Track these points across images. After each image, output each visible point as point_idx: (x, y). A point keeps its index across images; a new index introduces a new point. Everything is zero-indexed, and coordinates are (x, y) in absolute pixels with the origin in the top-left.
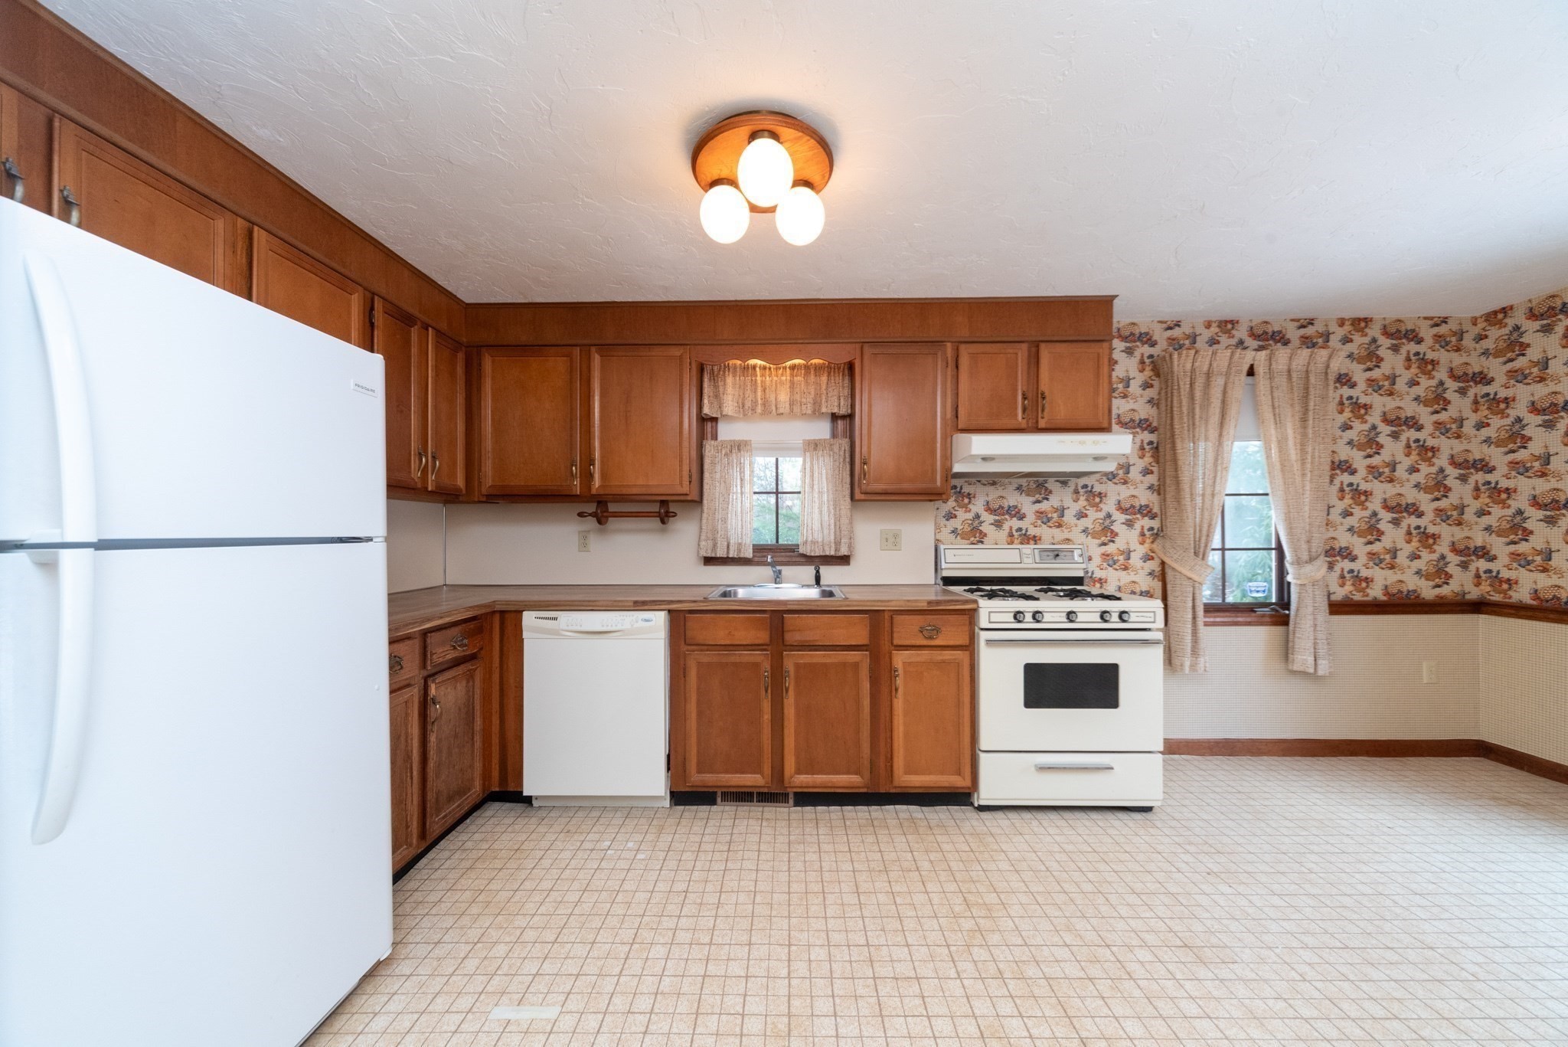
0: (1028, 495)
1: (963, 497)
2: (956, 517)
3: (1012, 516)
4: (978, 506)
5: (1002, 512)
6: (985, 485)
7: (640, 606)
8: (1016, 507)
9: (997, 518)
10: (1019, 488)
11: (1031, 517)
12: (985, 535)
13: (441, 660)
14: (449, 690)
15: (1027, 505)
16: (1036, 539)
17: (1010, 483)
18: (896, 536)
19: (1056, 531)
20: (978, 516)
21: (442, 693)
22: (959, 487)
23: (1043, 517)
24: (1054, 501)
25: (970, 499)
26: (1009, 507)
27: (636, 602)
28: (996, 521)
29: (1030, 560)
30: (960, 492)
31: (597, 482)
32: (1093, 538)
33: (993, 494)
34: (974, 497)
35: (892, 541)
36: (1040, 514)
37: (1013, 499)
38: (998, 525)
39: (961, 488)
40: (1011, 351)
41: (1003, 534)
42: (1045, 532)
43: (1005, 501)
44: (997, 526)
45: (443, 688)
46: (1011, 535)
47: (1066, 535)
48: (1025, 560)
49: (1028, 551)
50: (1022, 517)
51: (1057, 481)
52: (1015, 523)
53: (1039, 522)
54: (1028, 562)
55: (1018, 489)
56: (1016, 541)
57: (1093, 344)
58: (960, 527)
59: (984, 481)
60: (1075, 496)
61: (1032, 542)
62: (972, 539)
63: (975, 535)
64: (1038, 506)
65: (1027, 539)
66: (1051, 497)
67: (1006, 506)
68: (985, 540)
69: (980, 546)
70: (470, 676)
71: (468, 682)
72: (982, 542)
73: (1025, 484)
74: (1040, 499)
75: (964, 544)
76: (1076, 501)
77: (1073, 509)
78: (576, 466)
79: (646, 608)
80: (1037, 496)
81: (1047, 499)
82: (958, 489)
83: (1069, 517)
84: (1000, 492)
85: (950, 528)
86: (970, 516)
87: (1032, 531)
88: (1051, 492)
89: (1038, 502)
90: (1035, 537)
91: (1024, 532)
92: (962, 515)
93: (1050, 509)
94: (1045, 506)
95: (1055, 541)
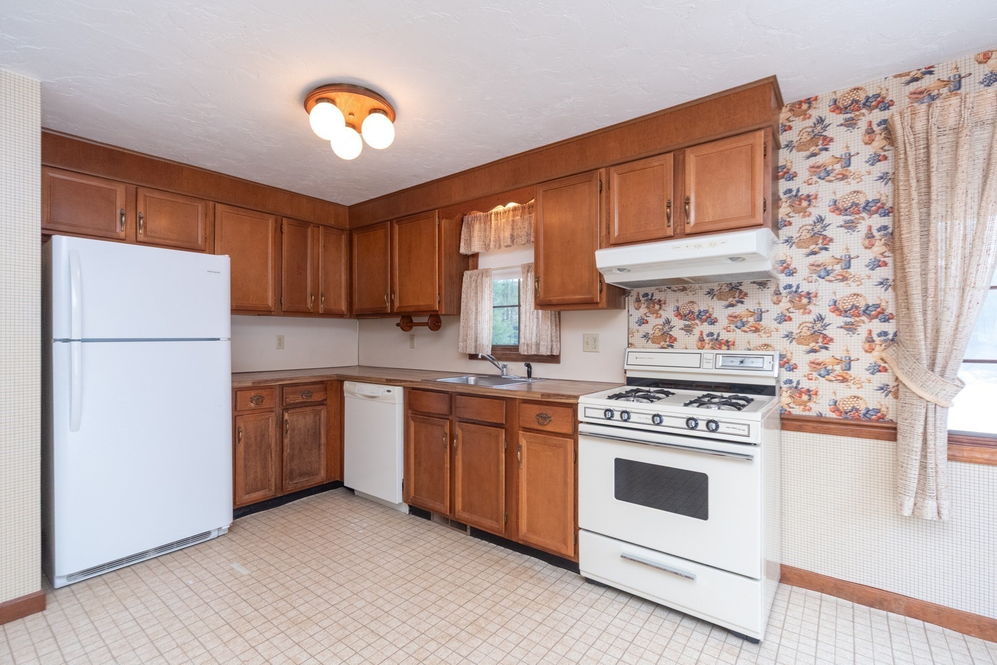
0: (720, 299)
1: (654, 303)
2: (647, 322)
3: (702, 321)
4: (668, 312)
5: (690, 317)
6: (675, 291)
7: (389, 382)
8: (706, 312)
9: (687, 323)
10: (711, 293)
11: (723, 321)
12: (675, 340)
13: (292, 402)
14: (300, 418)
15: (719, 310)
16: (728, 344)
17: (701, 288)
18: (595, 340)
19: (753, 336)
20: (668, 322)
21: (295, 419)
22: (650, 294)
23: (738, 322)
24: (750, 304)
25: (660, 305)
26: (700, 312)
27: (387, 380)
28: (686, 326)
29: (710, 366)
30: (651, 299)
31: (397, 304)
32: (799, 343)
33: (683, 299)
34: (665, 303)
35: (591, 345)
36: (733, 318)
37: (703, 303)
38: (688, 329)
39: (652, 295)
40: (656, 164)
41: (694, 339)
42: (739, 337)
43: (695, 305)
44: (687, 331)
45: (295, 416)
46: (701, 340)
47: (764, 340)
48: (705, 365)
49: (711, 356)
50: (713, 322)
51: (754, 283)
52: (706, 328)
53: (733, 327)
54: (708, 367)
55: (709, 293)
56: (707, 346)
57: (743, 137)
58: (651, 332)
59: (674, 287)
60: (775, 298)
61: (724, 347)
62: (662, 343)
63: (666, 340)
64: (731, 310)
65: (718, 343)
66: (746, 300)
67: (696, 311)
68: (675, 344)
69: (670, 350)
70: (317, 414)
71: (315, 416)
72: (672, 346)
73: (716, 288)
74: (734, 302)
75: (654, 348)
76: (777, 303)
77: (773, 311)
78: (387, 294)
79: (391, 383)
80: (730, 300)
81: (742, 302)
82: (650, 297)
83: (768, 321)
84: (690, 298)
85: (642, 333)
86: (661, 321)
87: (724, 336)
88: (746, 295)
89: (732, 305)
90: (727, 342)
91: (715, 337)
92: (653, 320)
93: (746, 313)
94: (739, 310)
95: (752, 347)
